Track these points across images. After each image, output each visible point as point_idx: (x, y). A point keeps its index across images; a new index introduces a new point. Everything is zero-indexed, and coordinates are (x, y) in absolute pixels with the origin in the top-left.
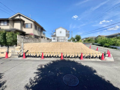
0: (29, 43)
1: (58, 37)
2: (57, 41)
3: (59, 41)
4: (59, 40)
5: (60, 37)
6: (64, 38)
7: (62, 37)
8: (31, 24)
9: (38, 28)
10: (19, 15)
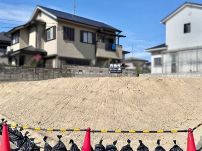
3: (178, 70)
8: (54, 27)
9: (82, 33)
10: (39, 12)
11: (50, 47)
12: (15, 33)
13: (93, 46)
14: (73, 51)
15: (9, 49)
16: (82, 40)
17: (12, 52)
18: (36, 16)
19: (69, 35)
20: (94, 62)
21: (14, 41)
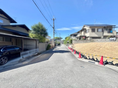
8: (89, 29)
9: (98, 29)
10: (84, 26)
11: (87, 35)
12: (78, 32)
13: (102, 33)
14: (94, 35)
15: (77, 36)
16: (98, 31)
17: (78, 37)
18: (83, 27)
19: (93, 30)
20: (102, 37)
21: (78, 34)
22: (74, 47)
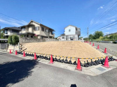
0: (31, 42)
1: (67, 36)
2: (66, 39)
3: (68, 40)
4: (68, 38)
5: (69, 35)
6: (74, 36)
7: (71, 35)
9: (46, 29)
10: (32, 22)
16: (46, 31)
20: (49, 37)
21: (23, 30)
22: (23, 49)
